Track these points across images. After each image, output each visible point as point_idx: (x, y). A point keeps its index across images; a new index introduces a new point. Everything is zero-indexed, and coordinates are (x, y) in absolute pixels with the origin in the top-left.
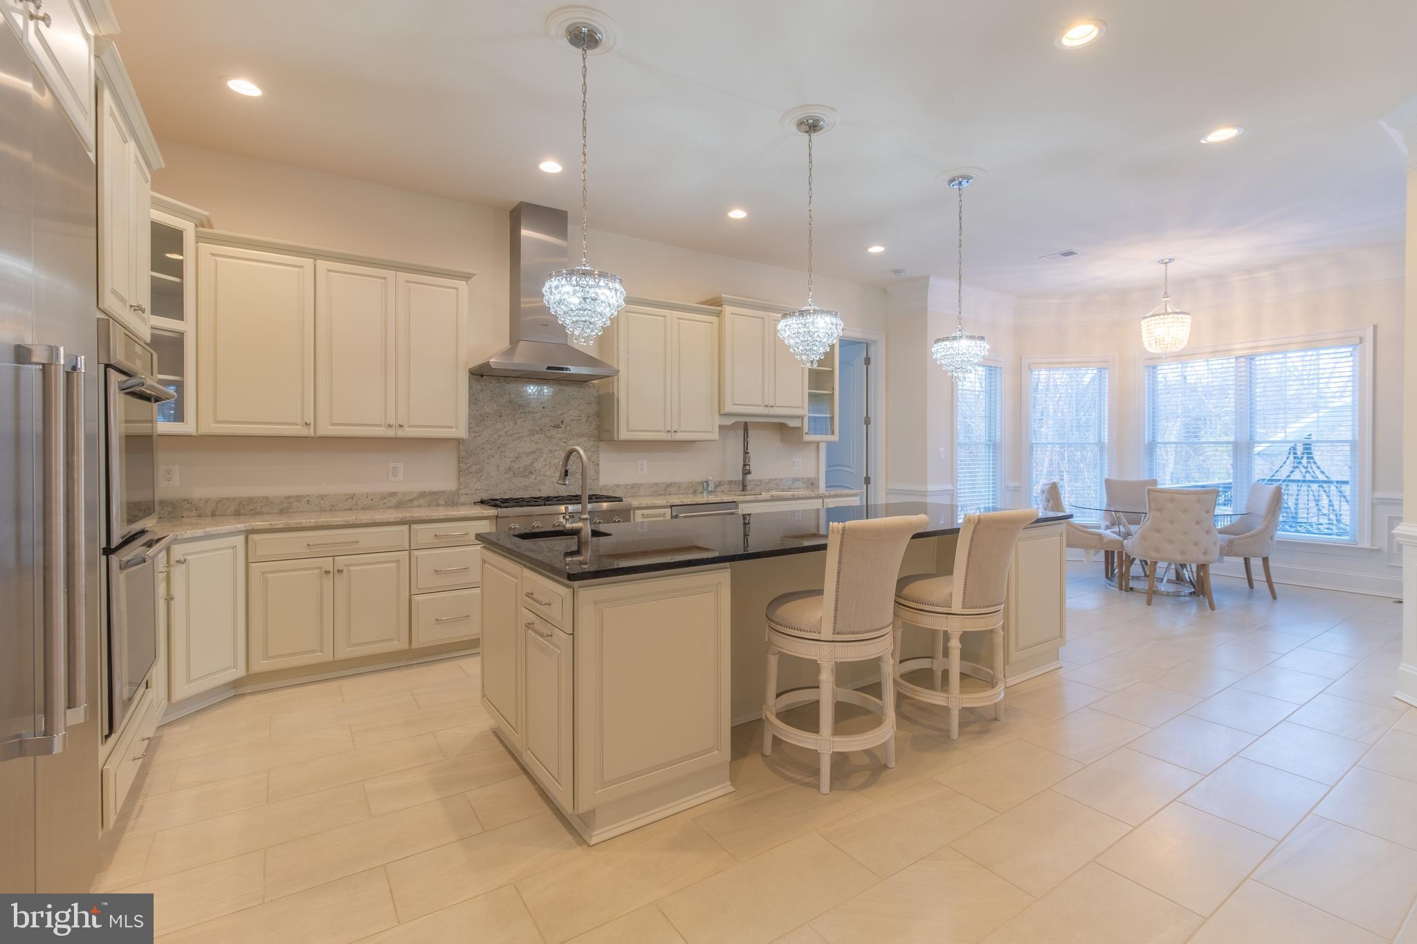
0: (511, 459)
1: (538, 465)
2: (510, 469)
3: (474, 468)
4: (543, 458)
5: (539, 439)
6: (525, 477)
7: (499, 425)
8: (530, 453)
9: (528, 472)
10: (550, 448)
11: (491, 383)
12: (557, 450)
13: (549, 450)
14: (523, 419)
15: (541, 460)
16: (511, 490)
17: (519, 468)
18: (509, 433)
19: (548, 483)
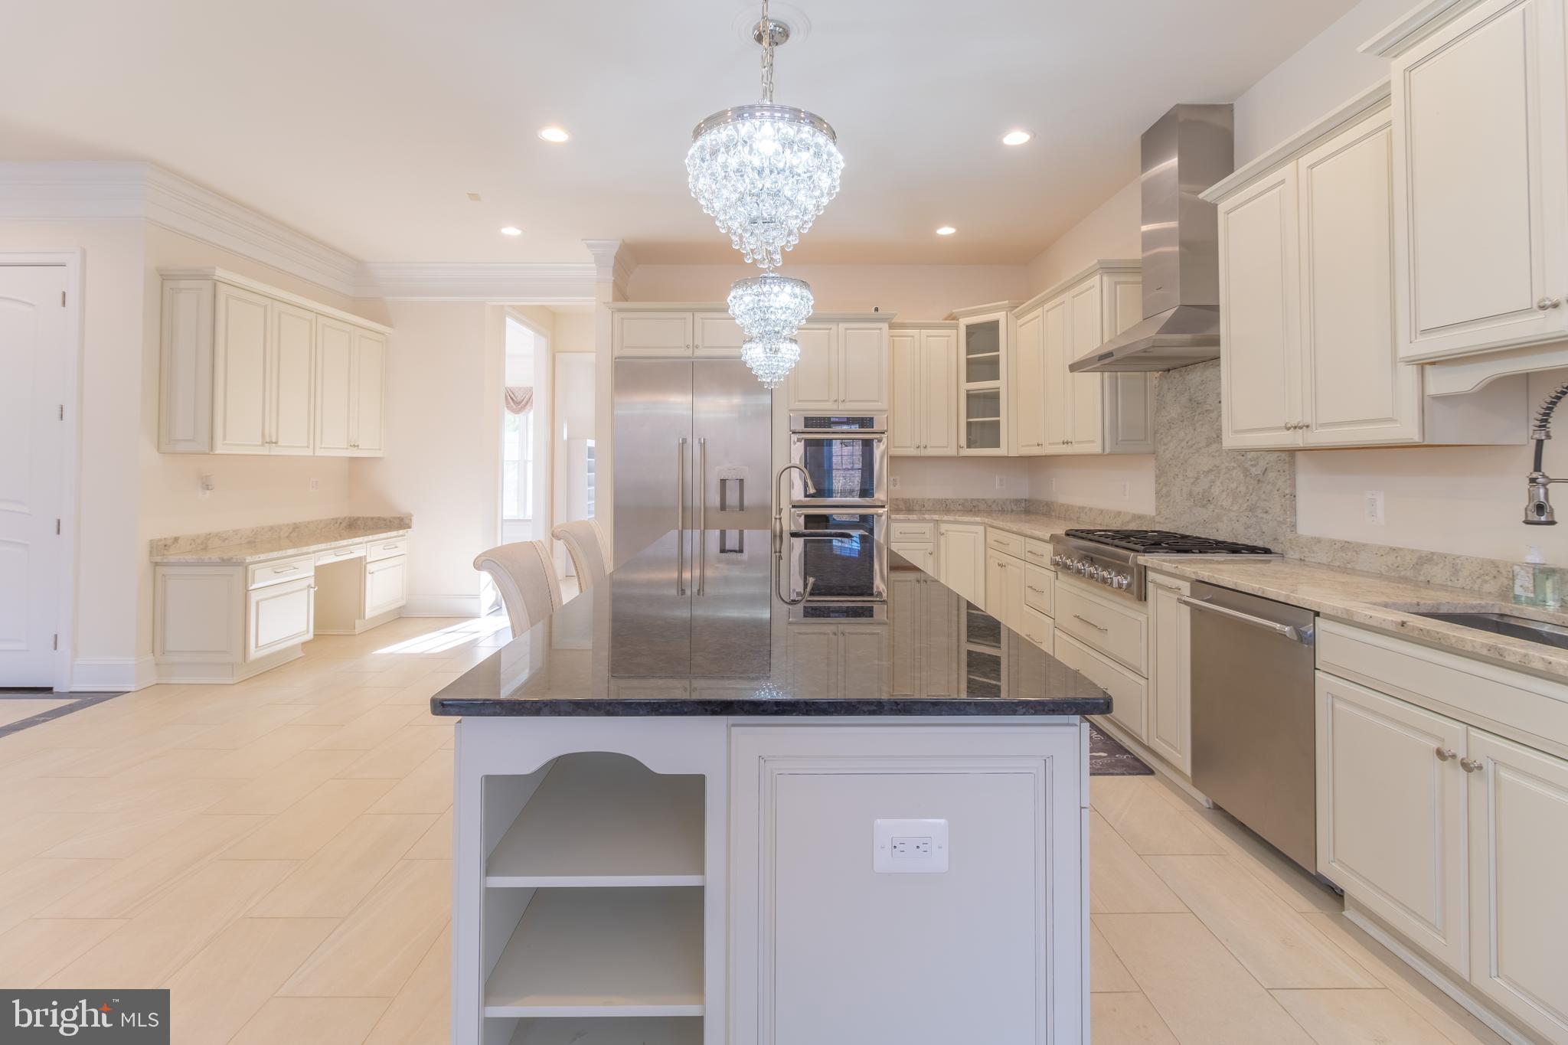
0: (1192, 480)
1: (1216, 491)
2: (1190, 494)
3: (1165, 490)
4: (1220, 480)
5: (1216, 452)
6: (1204, 506)
7: (1182, 434)
8: (1208, 472)
9: (1206, 500)
10: (1227, 464)
11: (1175, 378)
12: (1234, 468)
13: (1227, 468)
14: (1201, 422)
15: (1218, 483)
16: (1192, 524)
17: (1198, 494)
18: (1189, 444)
19: (1225, 519)
